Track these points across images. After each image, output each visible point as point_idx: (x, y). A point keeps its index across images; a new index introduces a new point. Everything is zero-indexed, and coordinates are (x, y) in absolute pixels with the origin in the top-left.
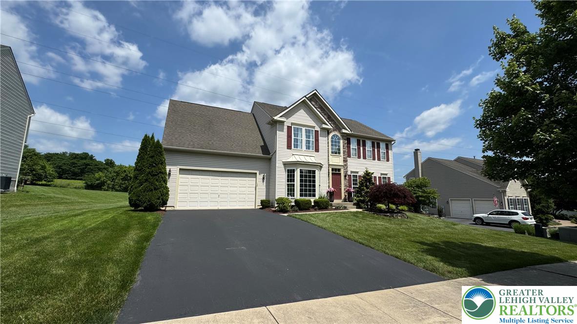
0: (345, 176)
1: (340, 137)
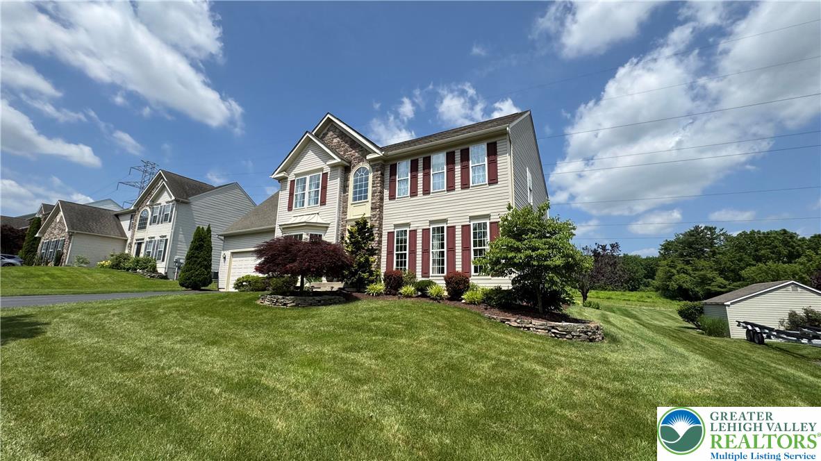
1: (368, 169)
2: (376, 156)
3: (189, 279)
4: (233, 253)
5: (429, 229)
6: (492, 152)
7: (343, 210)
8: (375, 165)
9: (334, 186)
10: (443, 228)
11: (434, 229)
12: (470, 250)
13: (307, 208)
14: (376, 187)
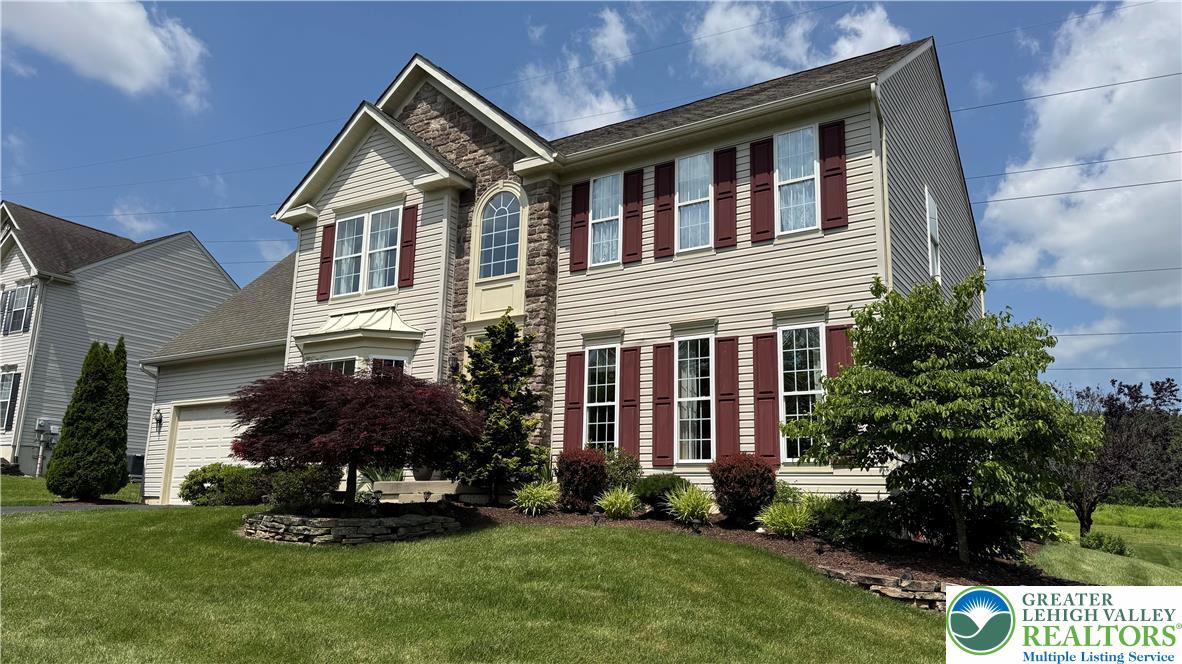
1: (518, 195)
2: (537, 163)
3: (71, 474)
4: (179, 409)
5: (671, 346)
6: (833, 147)
7: (457, 299)
8: (535, 186)
9: (434, 238)
10: (705, 342)
11: (682, 345)
12: (775, 398)
13: (367, 294)
14: (538, 241)
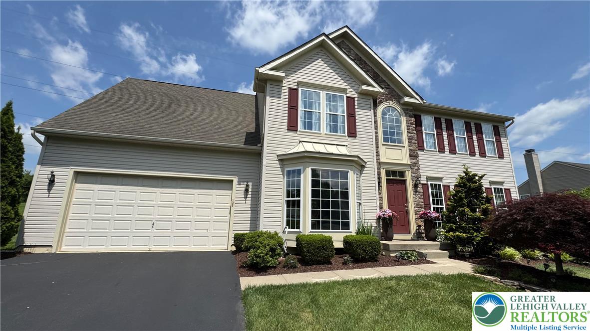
0: (416, 186)
2: (415, 101)
4: (77, 174)
6: (497, 133)
8: (407, 110)
13: (326, 134)
14: (412, 133)
